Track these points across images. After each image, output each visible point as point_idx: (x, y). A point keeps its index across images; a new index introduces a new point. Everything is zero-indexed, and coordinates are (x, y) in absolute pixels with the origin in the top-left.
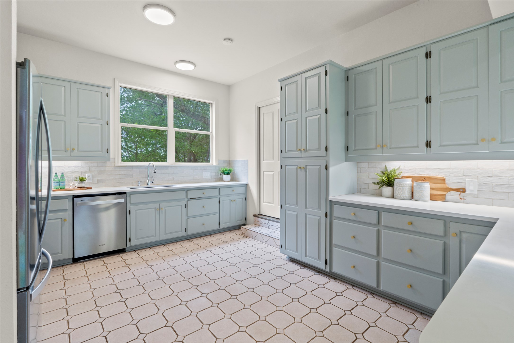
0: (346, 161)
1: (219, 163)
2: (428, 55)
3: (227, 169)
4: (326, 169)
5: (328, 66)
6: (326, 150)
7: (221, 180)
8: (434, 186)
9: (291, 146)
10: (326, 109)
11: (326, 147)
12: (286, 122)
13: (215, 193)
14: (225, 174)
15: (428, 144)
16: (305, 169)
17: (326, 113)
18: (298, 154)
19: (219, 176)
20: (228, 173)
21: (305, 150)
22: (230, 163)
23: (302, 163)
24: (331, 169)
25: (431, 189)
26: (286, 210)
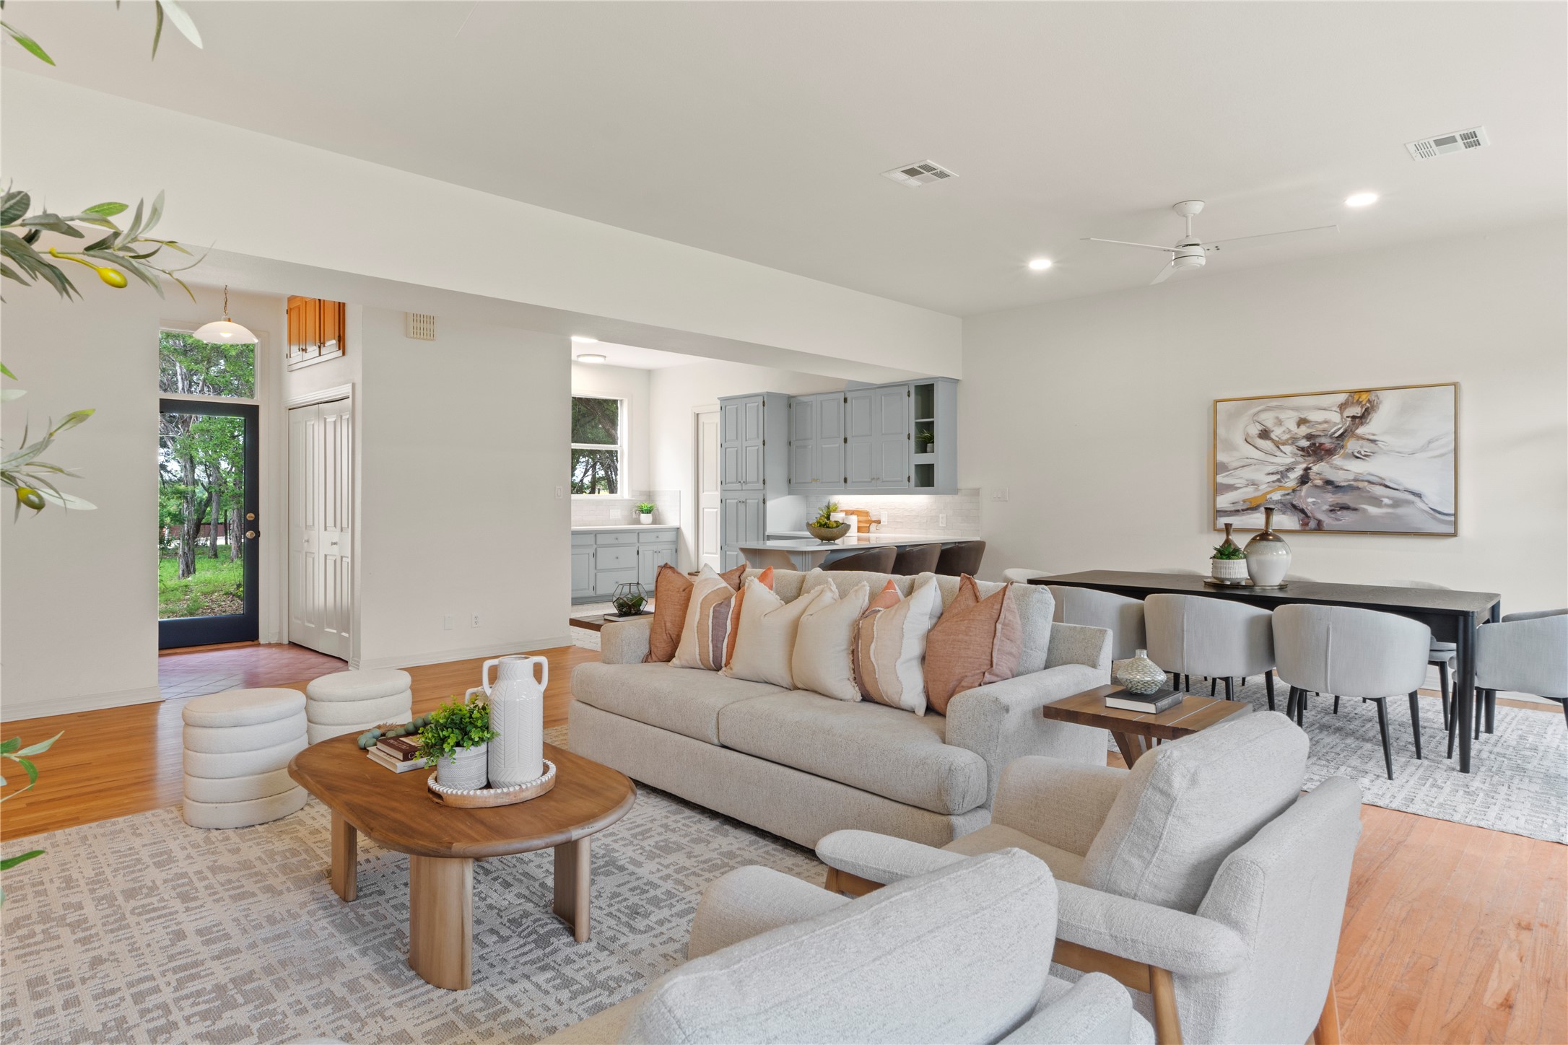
0: (789, 494)
1: (633, 496)
2: (845, 400)
3: (646, 506)
4: (764, 503)
5: (765, 396)
6: (764, 484)
7: (638, 522)
8: (862, 518)
9: (731, 476)
10: (764, 441)
11: (764, 480)
12: (726, 449)
13: (633, 538)
14: (643, 513)
15: (845, 480)
16: (744, 502)
17: (764, 445)
18: (738, 486)
19: (634, 516)
20: (649, 511)
21: (746, 482)
22: (650, 495)
23: (742, 496)
24: (769, 504)
25: (859, 522)
26: (726, 552)
